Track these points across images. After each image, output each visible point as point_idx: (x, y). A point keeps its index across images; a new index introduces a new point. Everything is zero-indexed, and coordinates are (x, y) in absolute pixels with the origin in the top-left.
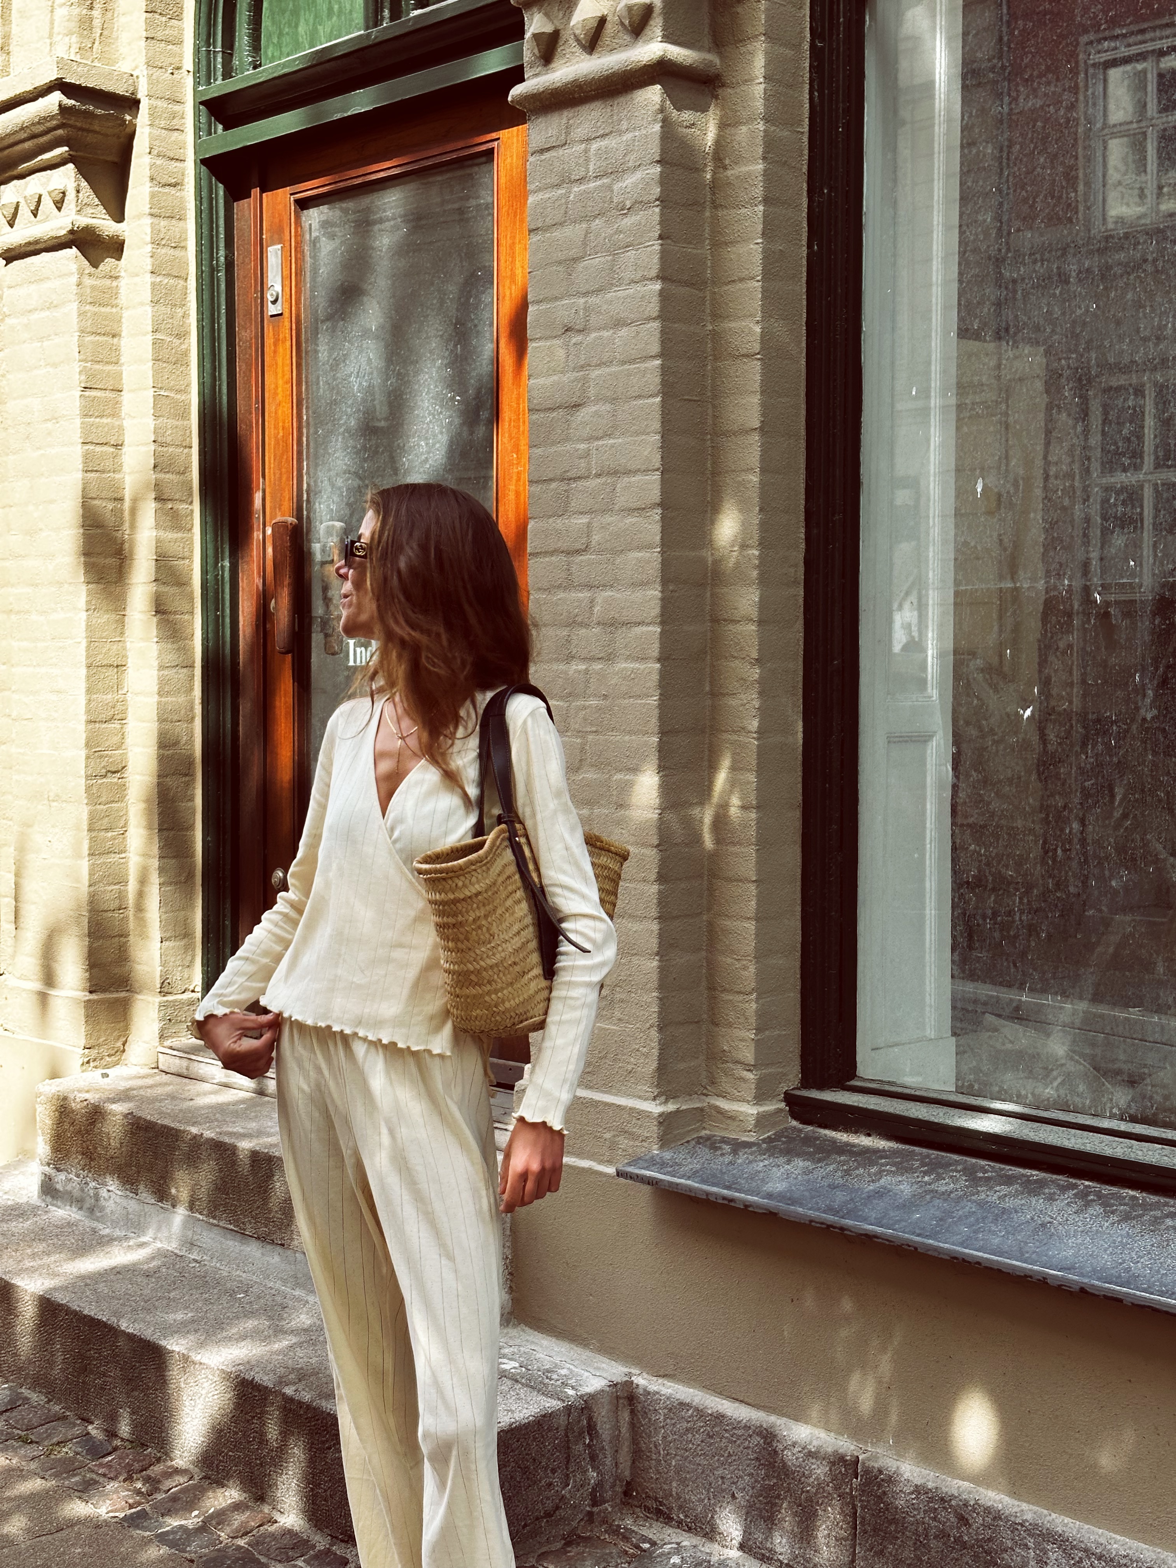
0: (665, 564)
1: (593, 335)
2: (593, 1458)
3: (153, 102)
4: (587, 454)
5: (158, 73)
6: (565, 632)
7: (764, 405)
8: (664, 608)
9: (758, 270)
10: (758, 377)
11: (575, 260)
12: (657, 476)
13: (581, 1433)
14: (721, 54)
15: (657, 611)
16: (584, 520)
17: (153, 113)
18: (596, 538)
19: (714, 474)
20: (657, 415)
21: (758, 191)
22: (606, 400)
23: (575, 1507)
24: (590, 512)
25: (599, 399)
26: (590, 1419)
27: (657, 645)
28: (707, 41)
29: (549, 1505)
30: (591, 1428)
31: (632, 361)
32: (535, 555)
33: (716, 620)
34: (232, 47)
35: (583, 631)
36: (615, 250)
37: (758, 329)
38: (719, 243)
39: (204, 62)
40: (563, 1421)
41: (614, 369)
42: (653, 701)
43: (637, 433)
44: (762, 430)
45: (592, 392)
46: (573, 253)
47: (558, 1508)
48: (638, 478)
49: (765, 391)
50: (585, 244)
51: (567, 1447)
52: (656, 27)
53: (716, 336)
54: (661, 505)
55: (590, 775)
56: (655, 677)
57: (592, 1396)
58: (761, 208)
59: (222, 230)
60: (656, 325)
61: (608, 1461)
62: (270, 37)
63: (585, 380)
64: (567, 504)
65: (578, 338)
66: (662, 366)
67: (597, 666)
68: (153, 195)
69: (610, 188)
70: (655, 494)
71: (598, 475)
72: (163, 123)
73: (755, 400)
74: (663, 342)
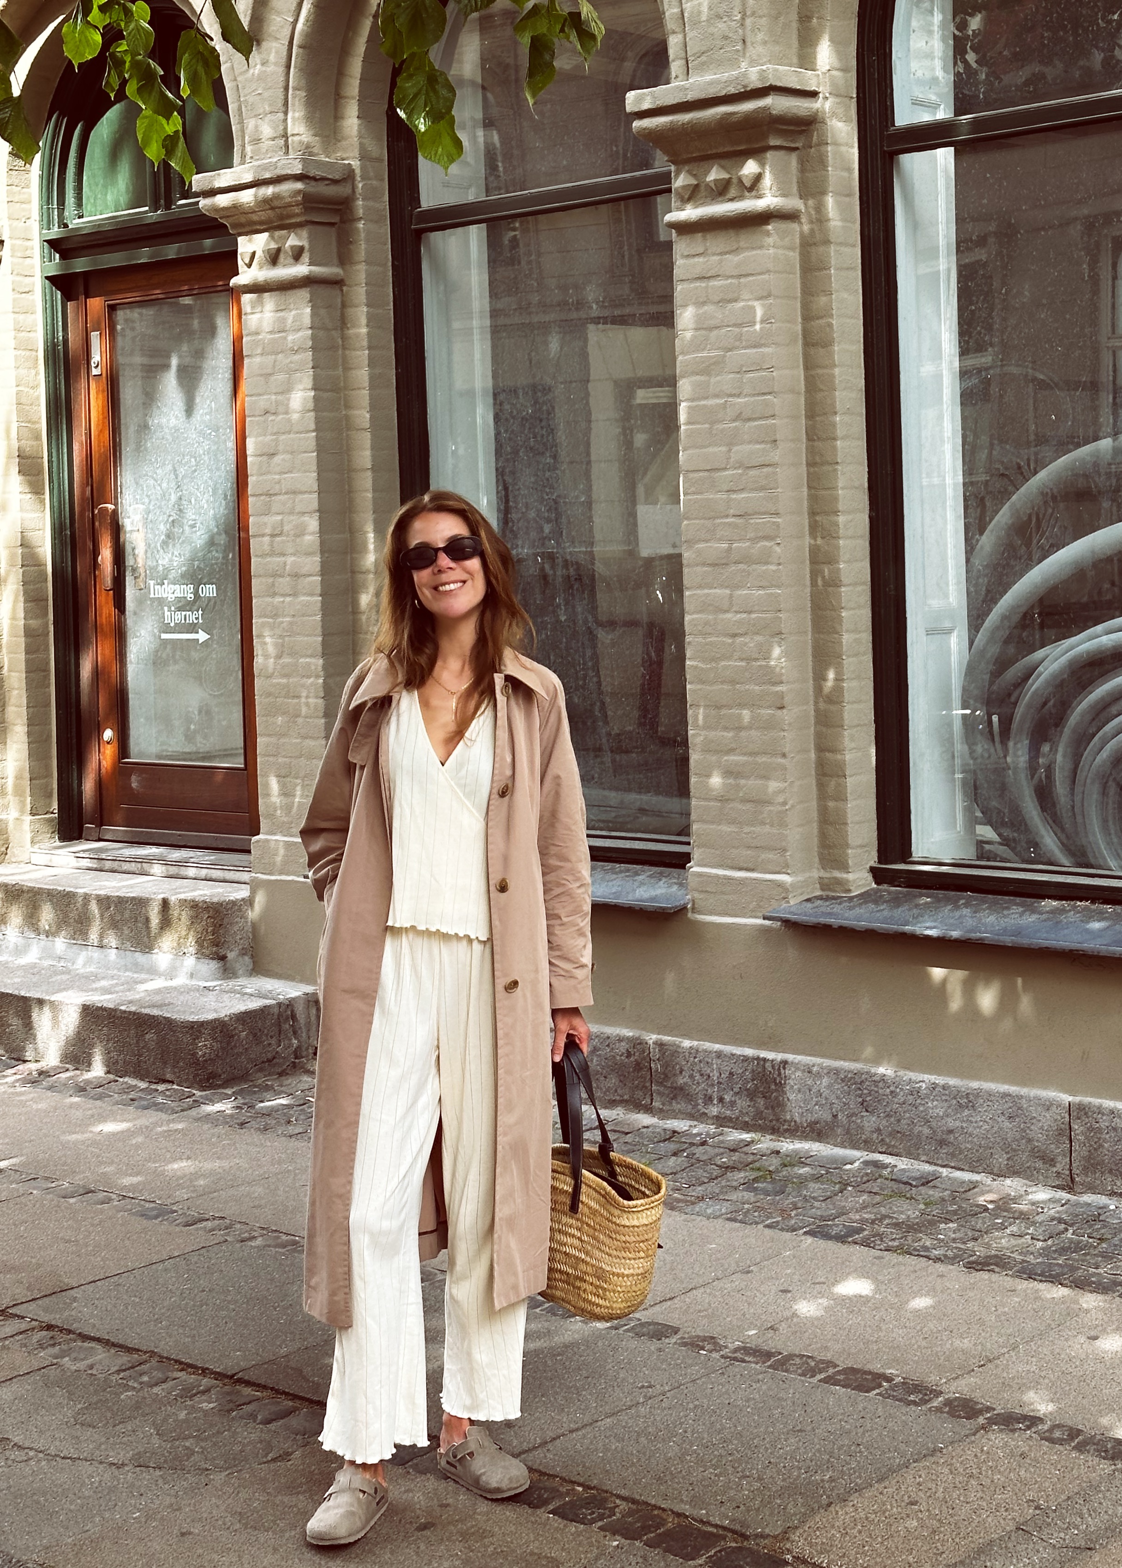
0: (322, 543)
1: (281, 417)
2: (295, 1033)
3: (14, 242)
4: (279, 482)
5: (15, 223)
6: (271, 580)
7: (373, 456)
8: (322, 566)
9: (367, 384)
10: (369, 442)
11: (270, 375)
12: (316, 495)
13: (287, 1018)
14: (343, 269)
15: (319, 568)
16: (279, 518)
17: (13, 249)
18: (286, 528)
19: (350, 492)
20: (315, 462)
21: (365, 343)
22: (287, 452)
23: (284, 1058)
24: (282, 513)
25: (285, 452)
26: (292, 1011)
27: (319, 588)
28: (336, 261)
29: (270, 1056)
30: (293, 1017)
31: (301, 433)
32: (254, 536)
33: (353, 572)
34: (63, 205)
35: (281, 580)
36: (290, 372)
37: (368, 416)
38: (347, 368)
39: (45, 215)
40: (276, 1011)
41: (292, 436)
42: (318, 618)
43: (305, 472)
44: (374, 469)
45: (281, 448)
46: (269, 371)
47: (274, 1058)
48: (306, 496)
49: (373, 448)
50: (274, 366)
51: (279, 1024)
52: (306, 257)
53: (347, 418)
54: (319, 511)
55: (286, 660)
56: (319, 605)
57: (293, 999)
58: (367, 352)
59: (60, 319)
60: (312, 414)
61: (304, 1035)
62: (88, 198)
63: (277, 440)
64: (269, 509)
65: (272, 418)
66: (317, 436)
67: (288, 599)
68: (14, 300)
69: (285, 338)
70: (315, 505)
71: (286, 493)
72: (19, 255)
73: (368, 453)
74: (316, 424)
